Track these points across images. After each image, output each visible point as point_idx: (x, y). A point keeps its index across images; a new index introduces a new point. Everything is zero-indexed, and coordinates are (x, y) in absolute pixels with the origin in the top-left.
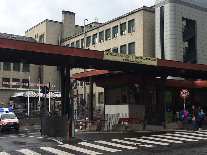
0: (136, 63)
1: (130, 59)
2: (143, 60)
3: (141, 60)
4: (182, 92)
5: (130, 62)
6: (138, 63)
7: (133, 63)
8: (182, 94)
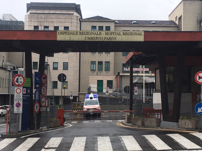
0: (107, 40)
1: (95, 36)
2: (118, 36)
3: (114, 36)
4: (198, 76)
5: (97, 40)
6: (109, 40)
7: (102, 40)
8: (198, 78)
